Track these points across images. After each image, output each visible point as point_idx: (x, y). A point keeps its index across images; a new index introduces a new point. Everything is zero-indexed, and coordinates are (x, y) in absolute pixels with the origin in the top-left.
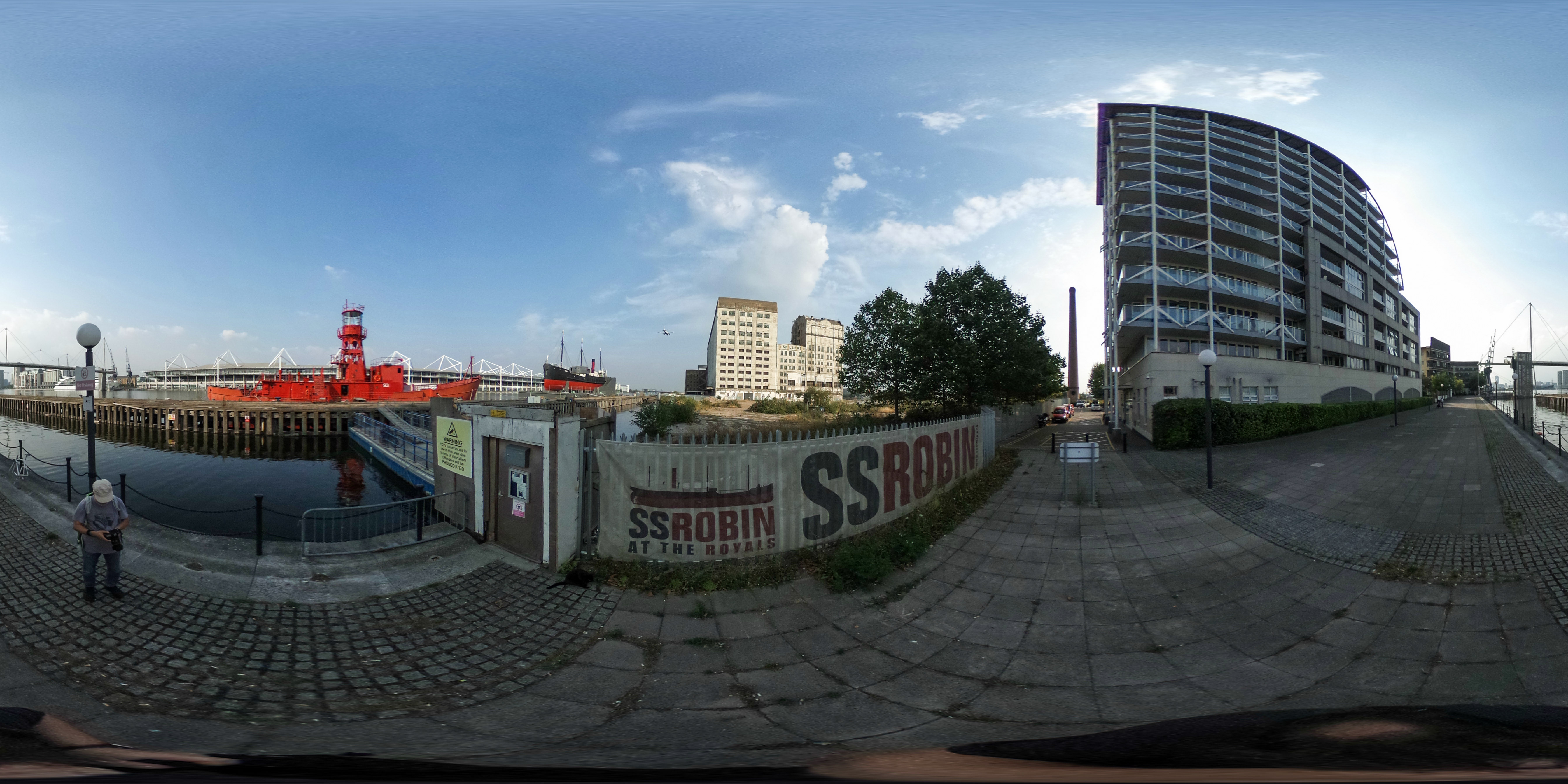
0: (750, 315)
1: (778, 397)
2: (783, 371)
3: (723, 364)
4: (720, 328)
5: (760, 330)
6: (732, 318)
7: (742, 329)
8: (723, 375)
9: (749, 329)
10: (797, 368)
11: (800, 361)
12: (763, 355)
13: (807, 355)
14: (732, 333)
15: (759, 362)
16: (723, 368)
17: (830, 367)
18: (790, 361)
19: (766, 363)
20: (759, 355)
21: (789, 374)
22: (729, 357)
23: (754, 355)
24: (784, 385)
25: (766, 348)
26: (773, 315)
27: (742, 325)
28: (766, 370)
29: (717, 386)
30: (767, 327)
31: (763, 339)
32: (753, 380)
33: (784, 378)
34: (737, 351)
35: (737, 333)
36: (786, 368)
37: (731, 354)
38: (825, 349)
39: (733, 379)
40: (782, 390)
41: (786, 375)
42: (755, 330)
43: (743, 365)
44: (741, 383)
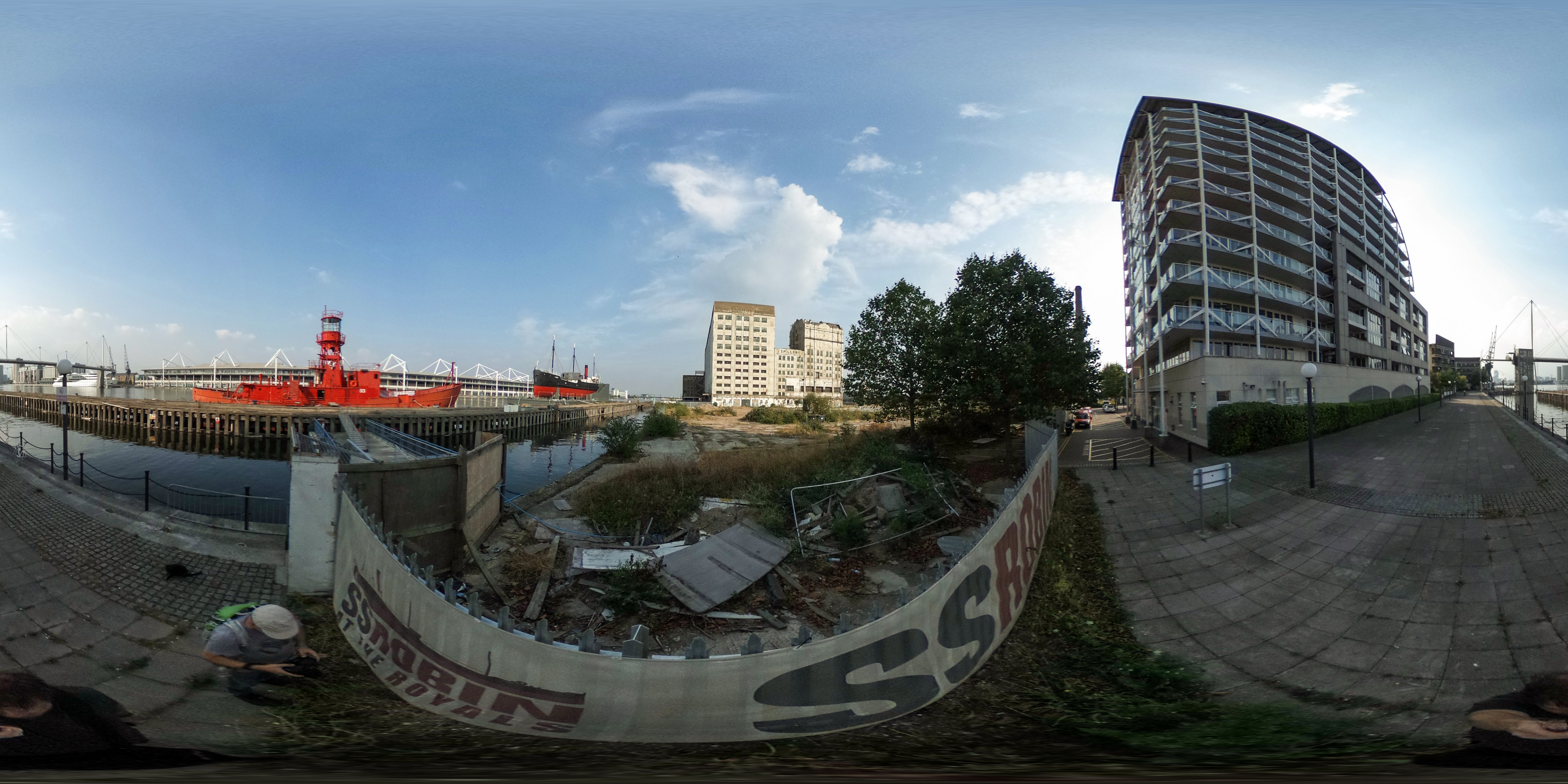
0: (747, 319)
1: (776, 403)
2: (781, 376)
3: (720, 370)
4: (716, 332)
5: (757, 334)
6: (729, 323)
7: (739, 333)
8: (719, 381)
9: (746, 334)
10: (795, 373)
11: (798, 367)
12: (760, 360)
13: (806, 360)
14: (729, 338)
15: (756, 367)
16: (719, 374)
17: (829, 372)
18: (788, 366)
19: (764, 368)
20: (756, 360)
21: (788, 379)
22: (726, 362)
23: (751, 360)
24: (782, 390)
25: (764, 353)
26: (770, 319)
27: (739, 329)
28: (763, 375)
29: (714, 392)
30: (764, 331)
31: (761, 344)
32: (751, 386)
33: (782, 383)
34: (733, 356)
35: (733, 338)
36: (784, 373)
37: (728, 359)
38: (824, 354)
39: (729, 385)
40: (780, 396)
41: (784, 380)
42: (752, 334)
43: (740, 370)
44: (738, 389)
